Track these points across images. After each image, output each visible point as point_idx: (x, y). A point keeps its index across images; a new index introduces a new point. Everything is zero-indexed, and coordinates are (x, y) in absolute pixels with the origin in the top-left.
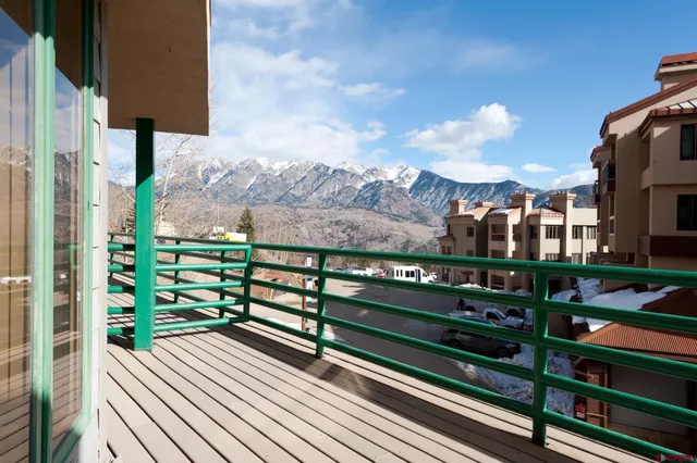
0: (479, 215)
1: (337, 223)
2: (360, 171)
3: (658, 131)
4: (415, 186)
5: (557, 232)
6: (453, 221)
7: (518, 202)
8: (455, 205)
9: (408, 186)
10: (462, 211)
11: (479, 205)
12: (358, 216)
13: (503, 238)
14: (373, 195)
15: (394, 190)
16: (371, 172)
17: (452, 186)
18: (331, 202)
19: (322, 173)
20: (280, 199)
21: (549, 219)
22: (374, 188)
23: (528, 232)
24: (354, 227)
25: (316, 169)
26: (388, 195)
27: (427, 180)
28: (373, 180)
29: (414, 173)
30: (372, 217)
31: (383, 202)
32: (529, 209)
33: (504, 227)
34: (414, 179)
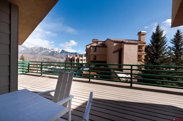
0: (71, 57)
1: (45, 58)
2: (50, 49)
3: (91, 48)
4: (61, 52)
5: (82, 60)
6: (67, 58)
7: (76, 56)
8: (67, 56)
9: (60, 52)
10: (68, 57)
11: (71, 56)
12: (50, 57)
13: (74, 61)
14: (53, 53)
15: (57, 53)
16: (52, 49)
17: (67, 53)
18: (44, 54)
19: (41, 49)
20: (31, 53)
21: (81, 58)
22: (53, 52)
23: (78, 60)
24: (49, 59)
25: (40, 48)
26: (56, 54)
27: (63, 51)
28: (53, 51)
29: (61, 50)
30: (52, 57)
31: (55, 55)
32: (78, 57)
33: (75, 59)
34: (61, 51)
